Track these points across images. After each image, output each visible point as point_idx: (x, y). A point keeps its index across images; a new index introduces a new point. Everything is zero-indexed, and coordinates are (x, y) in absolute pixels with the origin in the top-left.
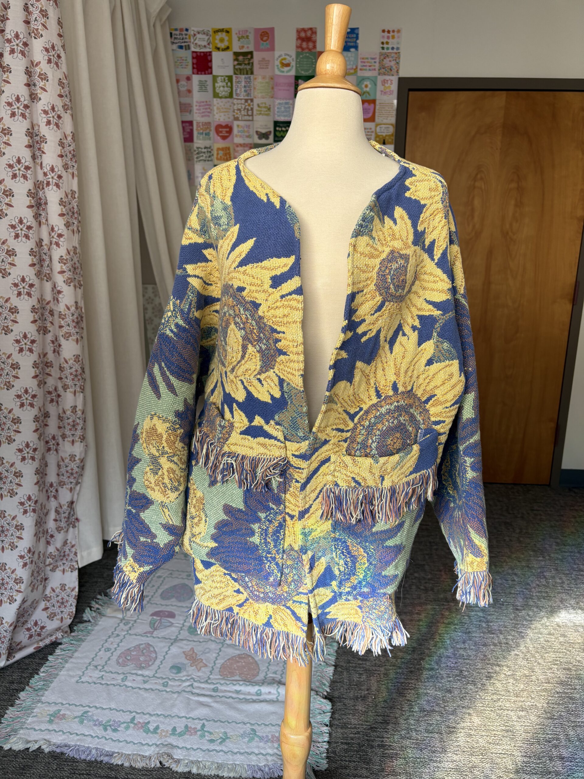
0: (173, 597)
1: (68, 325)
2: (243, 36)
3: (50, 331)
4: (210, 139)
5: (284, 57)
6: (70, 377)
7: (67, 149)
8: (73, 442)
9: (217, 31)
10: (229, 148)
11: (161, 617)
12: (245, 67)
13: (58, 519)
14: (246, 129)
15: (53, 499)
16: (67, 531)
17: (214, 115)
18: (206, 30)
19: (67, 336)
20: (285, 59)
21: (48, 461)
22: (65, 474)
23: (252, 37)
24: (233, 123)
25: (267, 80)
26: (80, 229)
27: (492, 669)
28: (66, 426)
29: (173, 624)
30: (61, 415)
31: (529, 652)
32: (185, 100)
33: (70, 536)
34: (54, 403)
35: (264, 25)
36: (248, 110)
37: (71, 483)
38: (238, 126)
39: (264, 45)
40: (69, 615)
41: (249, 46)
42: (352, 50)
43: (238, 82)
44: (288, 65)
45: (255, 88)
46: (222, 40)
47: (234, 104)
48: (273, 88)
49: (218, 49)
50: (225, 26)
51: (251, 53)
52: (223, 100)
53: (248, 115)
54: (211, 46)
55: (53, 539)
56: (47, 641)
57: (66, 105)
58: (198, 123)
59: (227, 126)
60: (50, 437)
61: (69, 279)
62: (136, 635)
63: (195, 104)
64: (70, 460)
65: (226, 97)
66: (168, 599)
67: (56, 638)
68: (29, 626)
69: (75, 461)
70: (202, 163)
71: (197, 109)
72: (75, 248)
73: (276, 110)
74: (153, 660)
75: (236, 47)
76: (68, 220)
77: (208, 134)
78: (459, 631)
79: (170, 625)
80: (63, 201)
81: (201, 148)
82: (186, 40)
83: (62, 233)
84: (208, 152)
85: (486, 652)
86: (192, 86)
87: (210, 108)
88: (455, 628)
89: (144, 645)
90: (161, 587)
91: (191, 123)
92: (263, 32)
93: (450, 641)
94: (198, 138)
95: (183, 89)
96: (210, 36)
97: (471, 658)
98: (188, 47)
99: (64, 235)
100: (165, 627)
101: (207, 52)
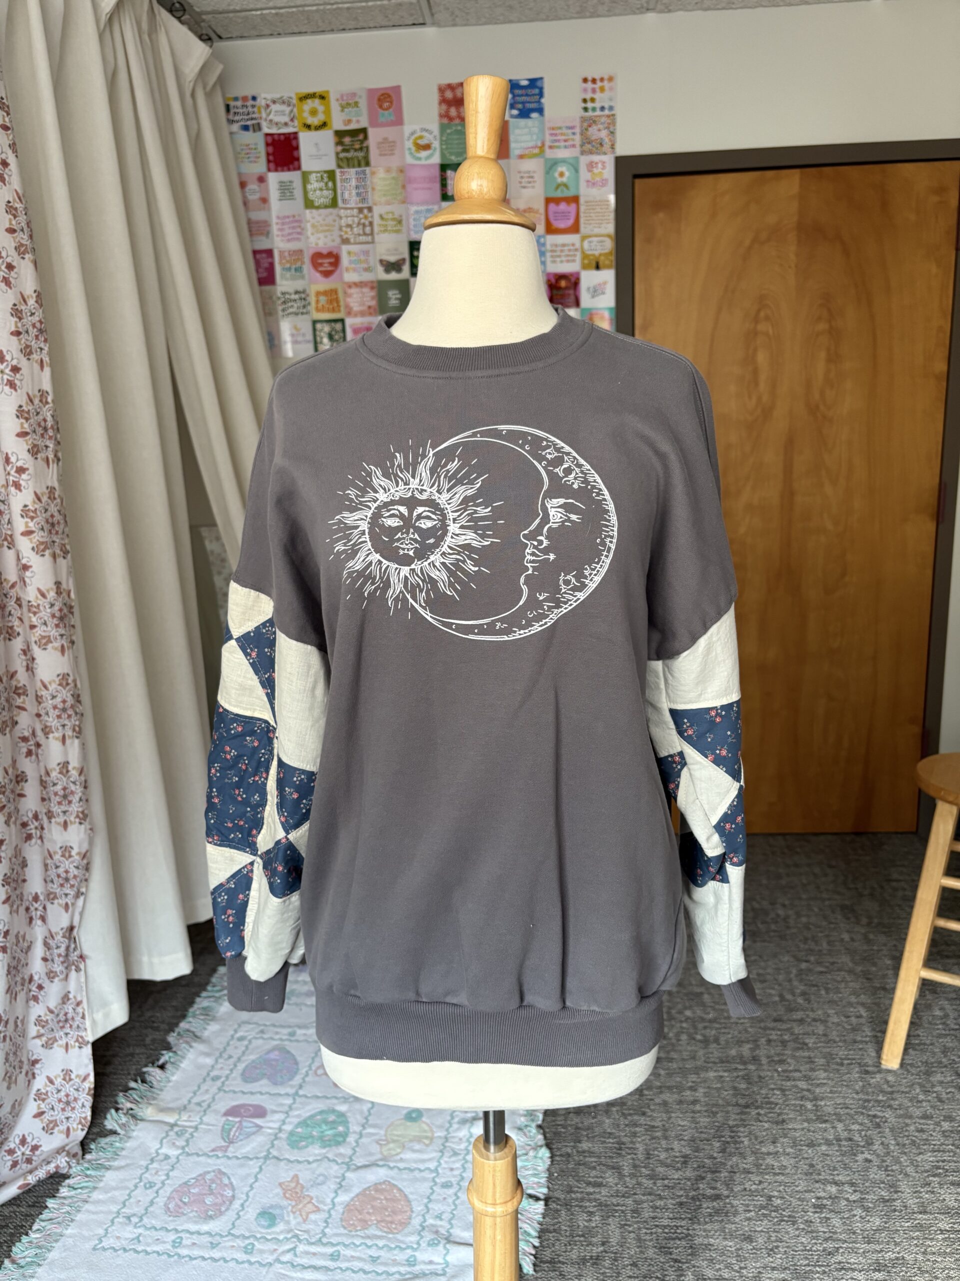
0: (264, 1075)
1: (45, 624)
2: (349, 103)
3: (19, 634)
4: (303, 277)
5: (418, 134)
6: (53, 713)
7: (28, 320)
8: (65, 825)
9: (304, 98)
10: (335, 291)
11: (242, 1117)
12: (356, 154)
13: (49, 958)
14: (362, 258)
15: (39, 922)
16: (66, 978)
17: (308, 238)
18: (286, 95)
19: (45, 641)
20: (421, 137)
21: (27, 858)
22: (55, 879)
23: (363, 103)
24: (339, 248)
25: (394, 174)
26: (60, 455)
27: (824, 1191)
28: (52, 797)
29: (261, 1127)
30: (44, 778)
31: (888, 1153)
32: (256, 216)
33: (72, 986)
34: (34, 757)
35: (383, 82)
36: (364, 225)
37: (66, 895)
38: (349, 253)
39: (386, 115)
40: (80, 1123)
41: (360, 118)
42: (534, 115)
43: (345, 181)
44: (427, 147)
45: (373, 189)
46: (314, 112)
47: (341, 218)
48: (404, 187)
49: (308, 127)
50: (318, 88)
51: (364, 131)
52: (322, 211)
53: (365, 234)
54: (296, 123)
55: (42, 993)
56: (41, 1174)
57: (22, 245)
58: (281, 253)
59: (330, 255)
60: (30, 815)
61: (42, 543)
62: (198, 1155)
63: (274, 220)
64: (63, 856)
65: (326, 207)
66: (256, 1080)
67: (57, 1167)
68: (12, 1146)
69: (70, 856)
70: (291, 318)
71: (280, 230)
72: (52, 490)
73: (412, 222)
74: (228, 1203)
75: (338, 124)
76: (35, 442)
77: (299, 270)
78: (766, 1119)
79: (258, 1131)
80: (23, 411)
81: (290, 294)
82: (254, 116)
83: (25, 466)
84: (301, 299)
85: (813, 1159)
86: (267, 191)
87: (300, 227)
88: (758, 1114)
89: (213, 1174)
90: (243, 1058)
91: (269, 253)
92: (383, 95)
93: (750, 1140)
94: (282, 277)
95: (253, 197)
96: (294, 106)
97: (787, 1171)
98: (258, 128)
99: (28, 469)
100: (248, 1135)
101: (290, 134)
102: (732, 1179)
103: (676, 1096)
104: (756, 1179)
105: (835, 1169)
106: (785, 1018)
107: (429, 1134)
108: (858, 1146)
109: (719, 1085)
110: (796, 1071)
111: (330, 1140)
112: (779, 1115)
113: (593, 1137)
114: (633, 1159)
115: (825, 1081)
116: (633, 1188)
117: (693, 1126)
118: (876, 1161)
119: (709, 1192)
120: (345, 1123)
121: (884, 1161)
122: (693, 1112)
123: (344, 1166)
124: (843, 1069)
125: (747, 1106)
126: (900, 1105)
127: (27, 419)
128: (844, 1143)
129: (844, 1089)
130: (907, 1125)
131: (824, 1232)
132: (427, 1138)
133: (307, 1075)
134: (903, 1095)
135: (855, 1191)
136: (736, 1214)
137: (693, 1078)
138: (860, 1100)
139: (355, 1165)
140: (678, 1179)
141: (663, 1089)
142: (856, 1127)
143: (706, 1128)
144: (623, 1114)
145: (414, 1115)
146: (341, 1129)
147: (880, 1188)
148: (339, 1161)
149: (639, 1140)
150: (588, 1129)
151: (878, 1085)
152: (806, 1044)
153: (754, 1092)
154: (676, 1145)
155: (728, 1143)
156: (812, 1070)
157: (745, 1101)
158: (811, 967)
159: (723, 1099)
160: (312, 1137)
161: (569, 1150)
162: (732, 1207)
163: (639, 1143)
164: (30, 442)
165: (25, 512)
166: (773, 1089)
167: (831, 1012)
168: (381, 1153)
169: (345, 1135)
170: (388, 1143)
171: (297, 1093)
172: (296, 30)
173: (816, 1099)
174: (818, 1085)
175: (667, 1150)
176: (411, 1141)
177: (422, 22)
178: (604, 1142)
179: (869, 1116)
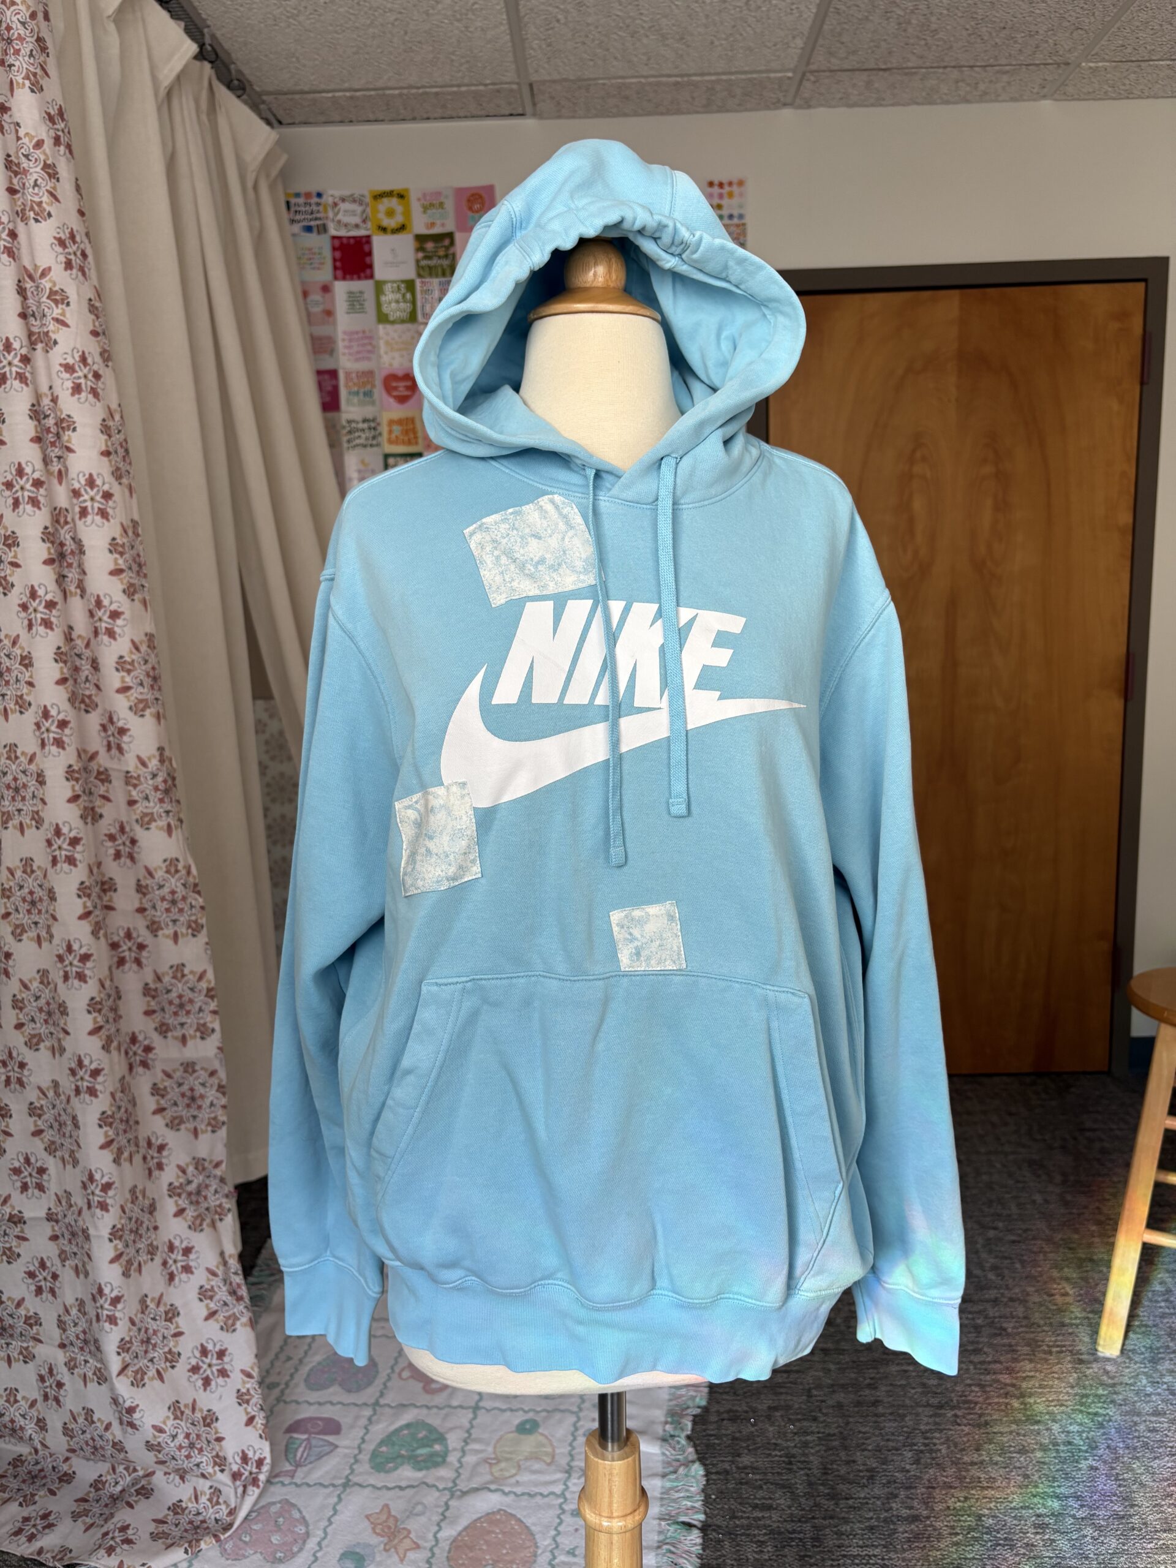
1: (147, 798)
2: (433, 203)
4: (373, 403)
7: (116, 438)
8: (184, 1040)
9: (379, 196)
10: (413, 421)
11: (310, 1434)
12: (440, 262)
17: (380, 357)
18: (357, 193)
19: (147, 821)
23: (450, 204)
27: (1044, 1506)
29: (336, 1447)
30: (152, 986)
32: (321, 331)
35: (475, 183)
41: (446, 222)
43: (427, 292)
46: (390, 213)
49: (384, 230)
50: (395, 186)
51: (450, 236)
52: (398, 327)
54: (369, 224)
57: (104, 351)
58: (348, 374)
59: (404, 377)
61: (140, 701)
63: (340, 335)
65: (403, 321)
66: (324, 1387)
70: (358, 450)
71: (349, 347)
74: (300, 1542)
75: (420, 225)
76: (132, 581)
77: (368, 394)
78: (965, 1422)
79: (331, 1451)
80: (117, 544)
81: (357, 423)
82: (318, 215)
83: (120, 610)
84: (370, 428)
85: (1026, 1468)
86: (333, 301)
87: (370, 344)
88: (956, 1416)
89: (279, 1505)
90: (306, 1360)
91: (333, 374)
92: (473, 195)
93: (949, 1447)
94: (348, 401)
95: (316, 310)
96: (367, 205)
97: (997, 1484)
98: (323, 229)
99: (123, 613)
100: (320, 1457)
101: (361, 237)
102: (930, 1496)
103: (852, 1396)
104: (961, 1495)
105: (1054, 1479)
106: (976, 1298)
107: (549, 1450)
108: (1080, 1450)
109: (903, 1382)
110: (995, 1362)
111: (424, 1461)
112: (980, 1416)
113: (756, 1449)
114: (807, 1475)
115: (1032, 1374)
116: (810, 1511)
117: (877, 1432)
118: (1103, 1469)
119: (905, 1512)
120: (441, 1439)
121: (1113, 1468)
122: (876, 1415)
123: (447, 1492)
124: (1052, 1359)
125: (941, 1406)
126: (1124, 1400)
127: (121, 554)
128: (1062, 1448)
129: (1056, 1382)
130: (1136, 1424)
131: (1051, 1558)
132: (547, 1454)
133: (389, 1378)
134: (1127, 1388)
135: (1082, 1506)
136: (940, 1537)
137: (872, 1373)
138: (1076, 1395)
139: (461, 1491)
140: (865, 1498)
141: (836, 1388)
142: (1074, 1428)
143: (893, 1434)
144: (789, 1419)
145: (528, 1427)
146: (437, 1447)
147: (1112, 1502)
148: (441, 1487)
149: (812, 1451)
150: (748, 1440)
151: (1096, 1377)
152: (1005, 1330)
153: (947, 1389)
154: (858, 1456)
155: (922, 1452)
156: (1015, 1360)
157: (938, 1400)
158: (1001, 1235)
159: (911, 1398)
160: (402, 1456)
161: (727, 1466)
162: (935, 1530)
163: (813, 1454)
164: (125, 581)
165: (122, 665)
166: (970, 1385)
167: (1030, 1289)
168: (492, 1474)
169: (444, 1455)
170: (499, 1461)
171: (377, 1403)
172: (371, 117)
173: (1022, 1395)
174: (1024, 1378)
175: (848, 1463)
176: (527, 1459)
177: (520, 112)
178: (770, 1455)
179: (1089, 1413)
